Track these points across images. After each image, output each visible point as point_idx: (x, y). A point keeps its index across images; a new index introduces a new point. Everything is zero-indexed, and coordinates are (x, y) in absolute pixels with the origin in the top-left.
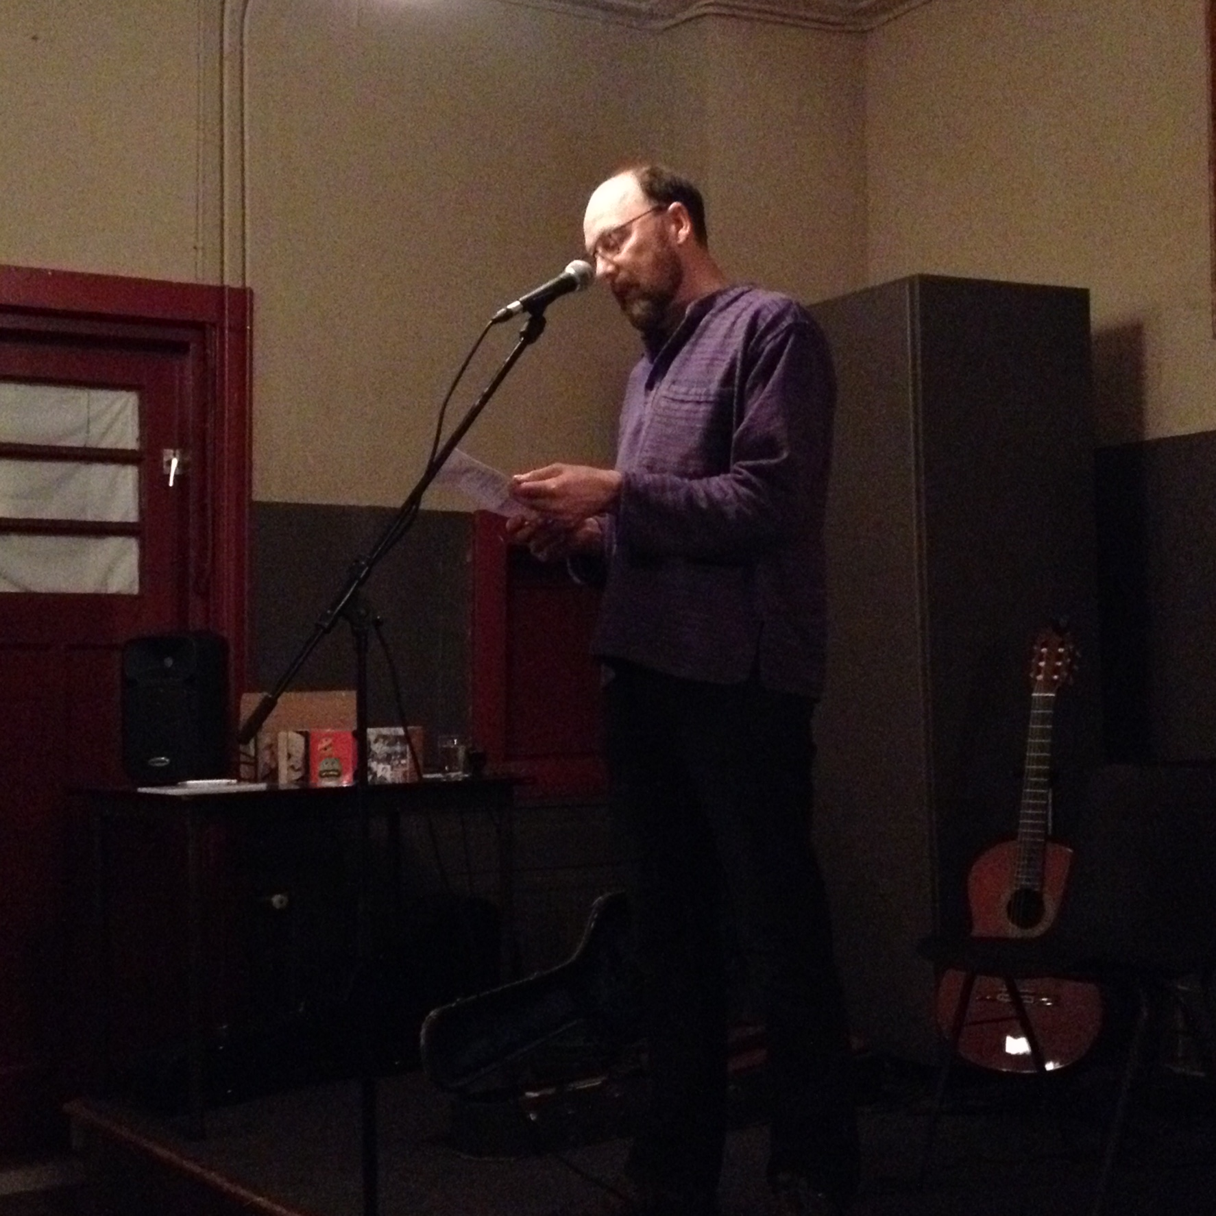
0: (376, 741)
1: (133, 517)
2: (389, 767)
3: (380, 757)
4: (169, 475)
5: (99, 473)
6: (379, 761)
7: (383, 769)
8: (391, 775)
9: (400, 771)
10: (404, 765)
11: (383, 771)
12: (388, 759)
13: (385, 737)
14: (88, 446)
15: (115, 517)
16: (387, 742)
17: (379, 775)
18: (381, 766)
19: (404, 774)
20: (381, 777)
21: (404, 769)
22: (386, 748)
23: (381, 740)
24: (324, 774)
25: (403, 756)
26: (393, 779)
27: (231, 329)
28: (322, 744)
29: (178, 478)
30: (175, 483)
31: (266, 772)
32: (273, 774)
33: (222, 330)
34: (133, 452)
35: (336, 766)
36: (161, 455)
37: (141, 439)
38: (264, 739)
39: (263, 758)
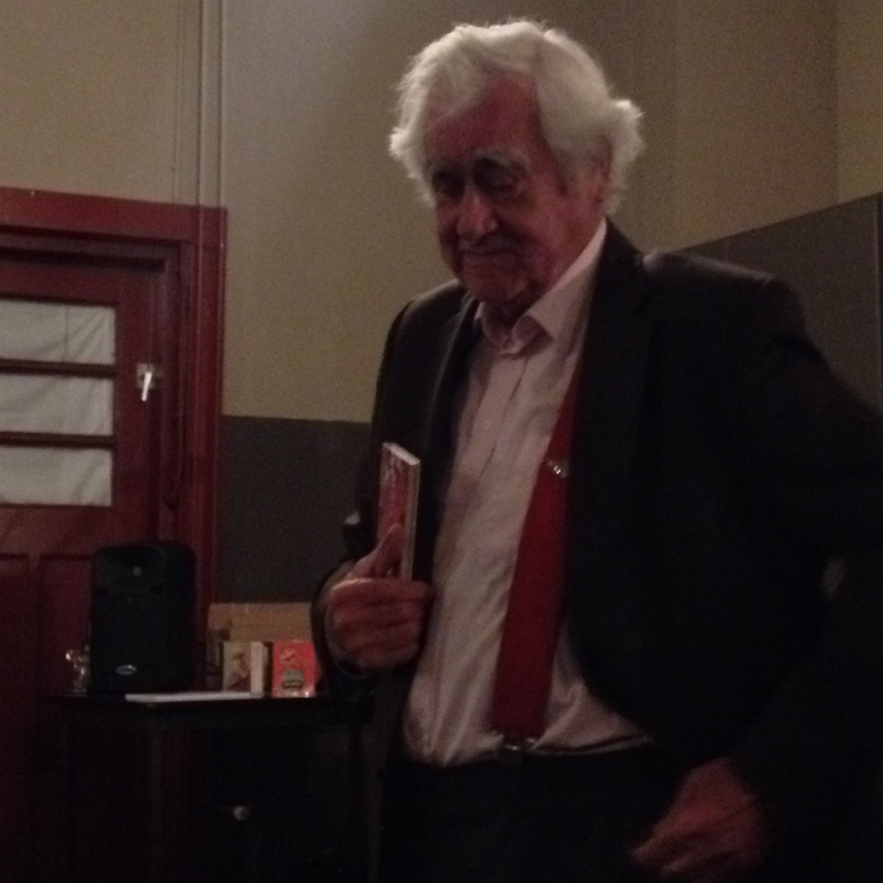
1: (107, 430)
4: (142, 391)
14: (66, 361)
15: (90, 430)
24: (286, 685)
27: (205, 248)
28: (284, 656)
29: (151, 392)
30: (148, 397)
31: (235, 680)
32: (243, 684)
33: (196, 248)
34: (108, 367)
35: (299, 677)
36: (133, 371)
37: (117, 354)
38: (231, 649)
39: (231, 668)
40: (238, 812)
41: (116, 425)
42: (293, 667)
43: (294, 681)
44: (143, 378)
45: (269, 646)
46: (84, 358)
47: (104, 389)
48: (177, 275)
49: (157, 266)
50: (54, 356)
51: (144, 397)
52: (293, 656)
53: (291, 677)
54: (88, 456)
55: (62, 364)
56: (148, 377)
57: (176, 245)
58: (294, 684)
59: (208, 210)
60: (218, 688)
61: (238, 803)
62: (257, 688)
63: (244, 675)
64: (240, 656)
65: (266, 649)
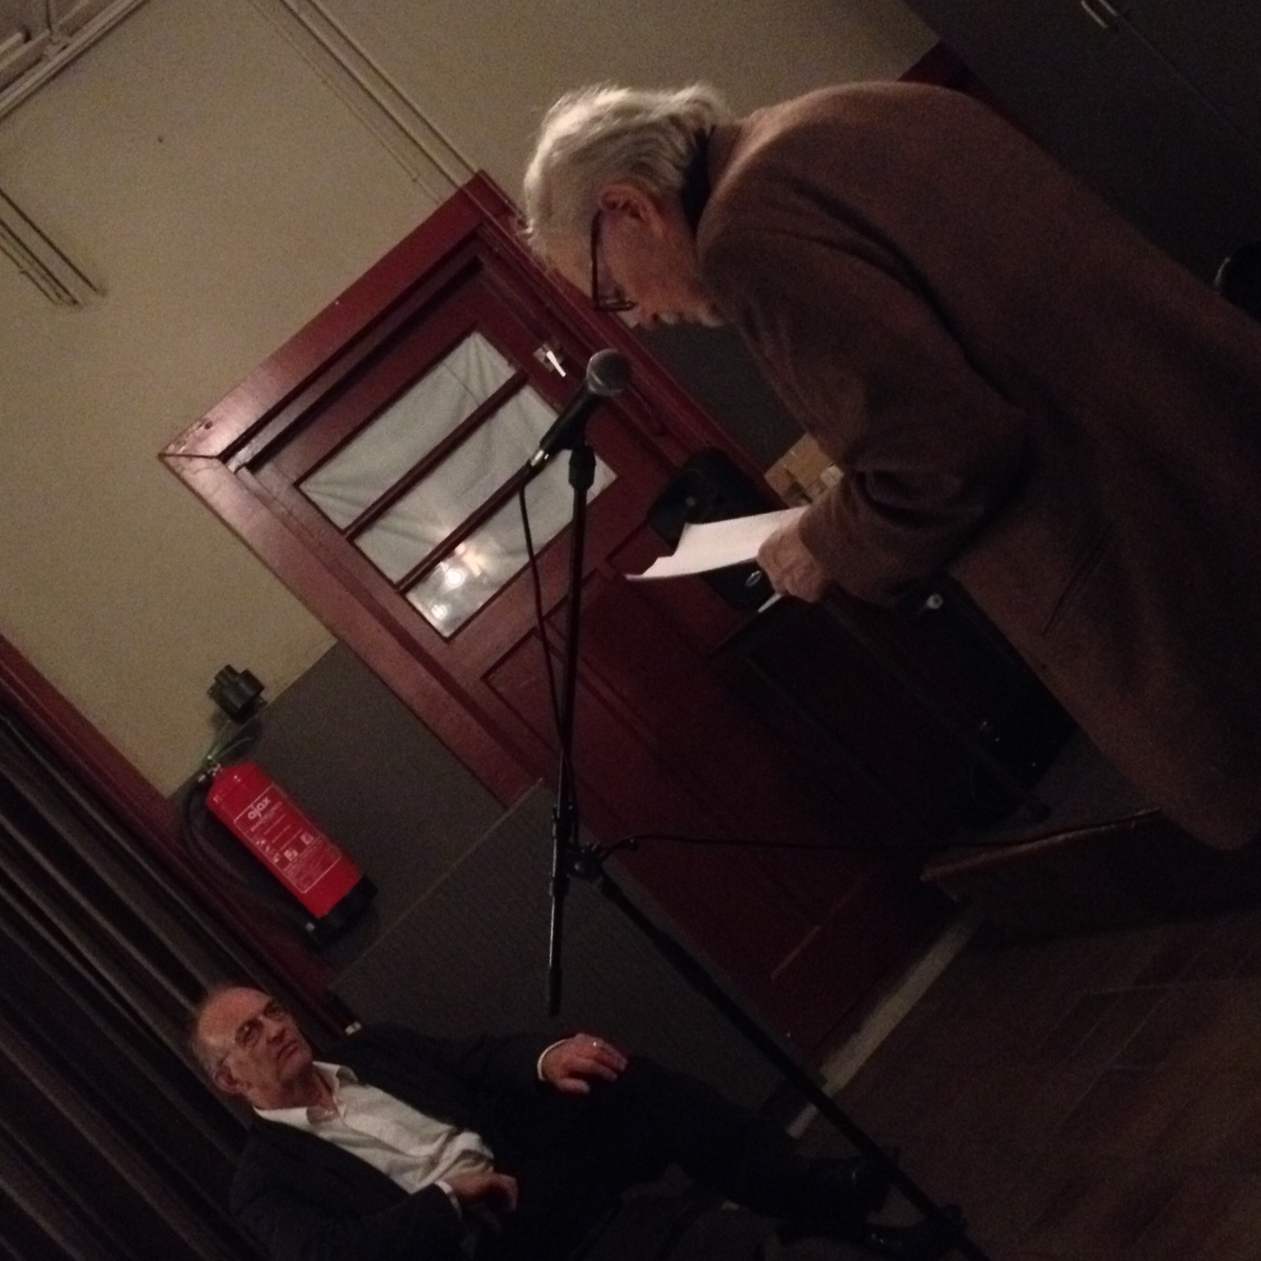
4: (555, 371)
5: (507, 414)
14: (481, 402)
27: (496, 216)
29: (561, 365)
30: (565, 370)
33: (491, 223)
34: (513, 379)
36: (535, 362)
37: (510, 362)
44: (547, 360)
46: (492, 389)
47: (528, 398)
48: (498, 258)
50: (469, 411)
51: (563, 374)
55: (481, 408)
56: (551, 355)
59: (468, 185)
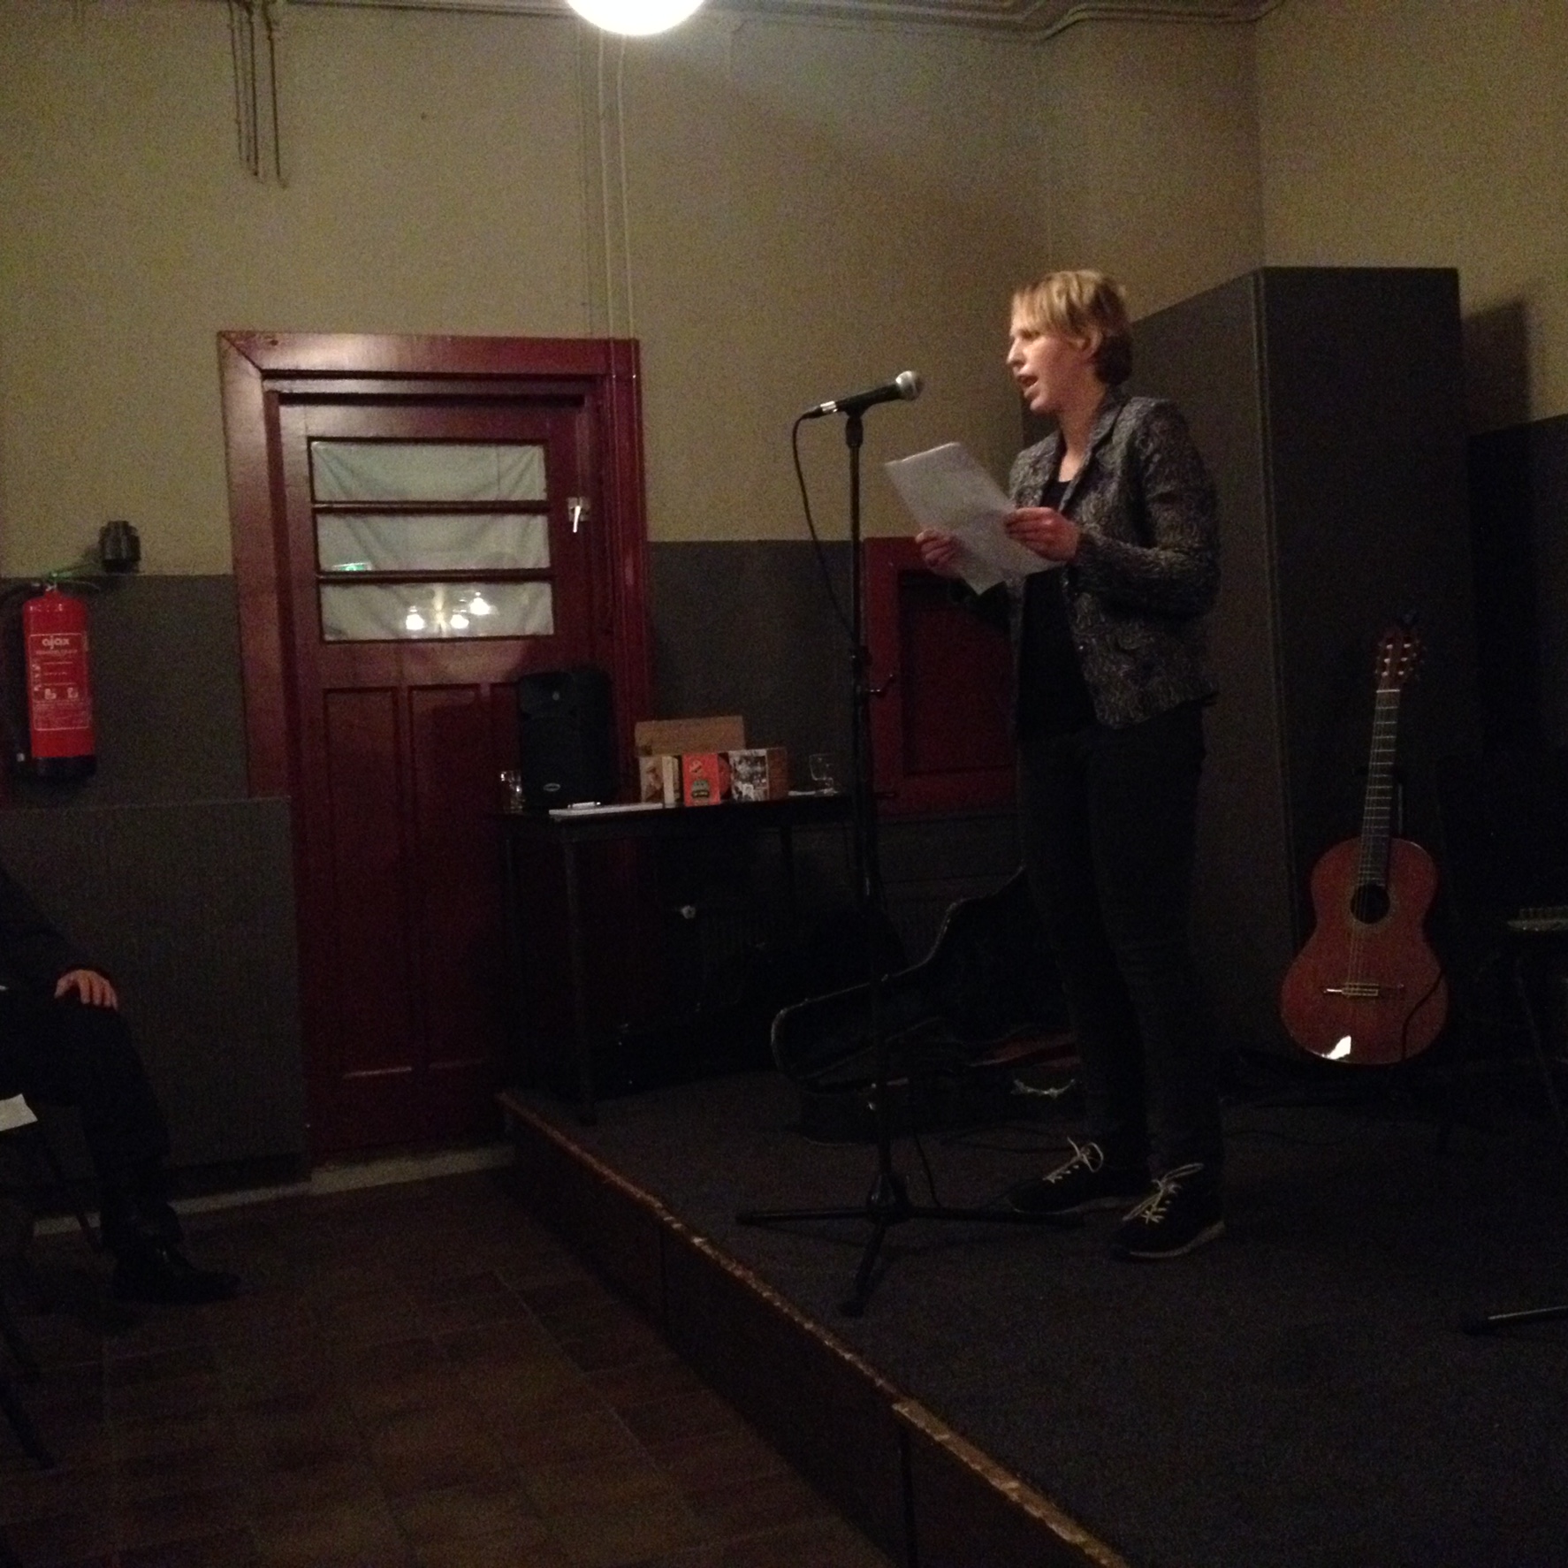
0: (740, 762)
1: (545, 563)
2: (751, 786)
3: (744, 777)
4: (572, 523)
5: (512, 523)
6: (744, 781)
7: (748, 788)
8: (754, 793)
9: (761, 792)
10: (764, 784)
11: (749, 791)
12: (750, 780)
13: (747, 758)
14: (501, 498)
15: (529, 564)
16: (749, 763)
17: (744, 794)
18: (746, 785)
19: (765, 792)
20: (746, 796)
21: (763, 788)
22: (748, 768)
23: (744, 761)
24: (696, 794)
25: (763, 775)
26: (755, 797)
27: (618, 380)
28: (693, 767)
29: (579, 522)
30: (578, 530)
31: (650, 794)
32: (658, 795)
34: (540, 502)
35: (705, 786)
36: (565, 504)
37: (548, 489)
38: (646, 763)
39: (646, 780)
40: (685, 911)
41: (553, 557)
42: (701, 778)
43: (703, 791)
44: (573, 510)
45: (679, 758)
46: (516, 497)
47: (539, 523)
48: (598, 409)
49: (577, 401)
50: (490, 496)
51: (575, 530)
52: (700, 767)
53: (701, 788)
54: (531, 588)
55: (496, 502)
56: (578, 510)
57: (590, 379)
58: (702, 793)
59: (617, 342)
60: (637, 800)
61: (684, 904)
62: (670, 798)
63: (658, 787)
64: (653, 770)
65: (676, 761)
